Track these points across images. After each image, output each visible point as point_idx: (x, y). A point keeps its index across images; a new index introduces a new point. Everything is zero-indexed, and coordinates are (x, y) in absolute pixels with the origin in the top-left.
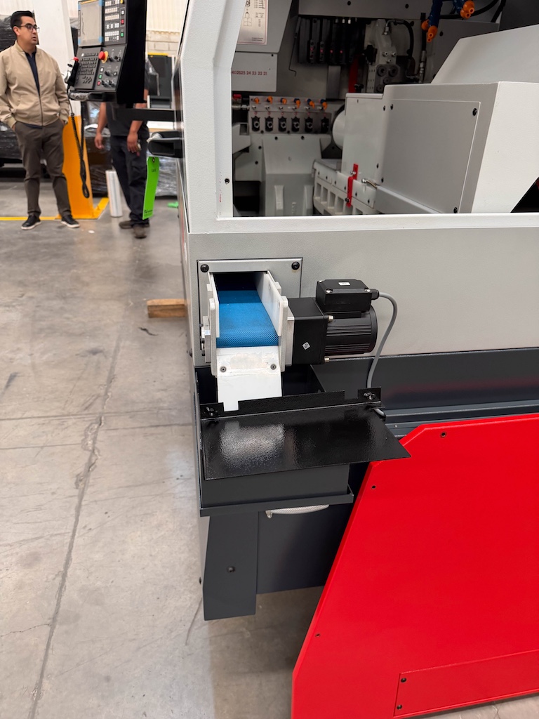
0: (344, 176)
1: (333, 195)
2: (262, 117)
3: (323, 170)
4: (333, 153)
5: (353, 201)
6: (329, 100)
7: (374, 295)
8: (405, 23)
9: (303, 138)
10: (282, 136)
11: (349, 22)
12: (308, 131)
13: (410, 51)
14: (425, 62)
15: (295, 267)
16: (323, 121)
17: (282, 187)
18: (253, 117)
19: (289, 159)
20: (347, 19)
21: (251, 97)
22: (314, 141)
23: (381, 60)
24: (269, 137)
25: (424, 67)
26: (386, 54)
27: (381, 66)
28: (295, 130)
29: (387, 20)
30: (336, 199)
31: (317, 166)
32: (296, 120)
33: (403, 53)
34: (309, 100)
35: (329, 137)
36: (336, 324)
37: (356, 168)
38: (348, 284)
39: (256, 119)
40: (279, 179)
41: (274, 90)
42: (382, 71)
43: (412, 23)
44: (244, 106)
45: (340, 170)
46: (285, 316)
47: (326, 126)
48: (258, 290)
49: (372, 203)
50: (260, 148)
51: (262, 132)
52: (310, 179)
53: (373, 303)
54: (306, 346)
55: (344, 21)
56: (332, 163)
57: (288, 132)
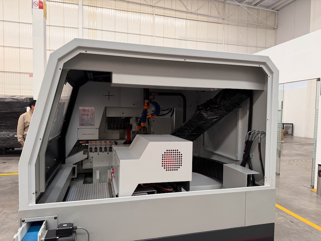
2: (93, 147)
7: (75, 228)
9: (108, 153)
10: (100, 153)
11: (124, 118)
12: (110, 151)
15: (55, 218)
17: (99, 171)
18: (90, 147)
19: (102, 161)
21: (89, 141)
23: (133, 130)
24: (96, 154)
27: (133, 131)
29: (135, 117)
32: (106, 148)
36: (60, 240)
37: (113, 170)
38: (66, 225)
39: (91, 148)
40: (97, 169)
41: (98, 139)
42: (134, 133)
44: (87, 144)
46: (40, 238)
50: (92, 157)
51: (93, 152)
55: (122, 118)
57: (103, 152)
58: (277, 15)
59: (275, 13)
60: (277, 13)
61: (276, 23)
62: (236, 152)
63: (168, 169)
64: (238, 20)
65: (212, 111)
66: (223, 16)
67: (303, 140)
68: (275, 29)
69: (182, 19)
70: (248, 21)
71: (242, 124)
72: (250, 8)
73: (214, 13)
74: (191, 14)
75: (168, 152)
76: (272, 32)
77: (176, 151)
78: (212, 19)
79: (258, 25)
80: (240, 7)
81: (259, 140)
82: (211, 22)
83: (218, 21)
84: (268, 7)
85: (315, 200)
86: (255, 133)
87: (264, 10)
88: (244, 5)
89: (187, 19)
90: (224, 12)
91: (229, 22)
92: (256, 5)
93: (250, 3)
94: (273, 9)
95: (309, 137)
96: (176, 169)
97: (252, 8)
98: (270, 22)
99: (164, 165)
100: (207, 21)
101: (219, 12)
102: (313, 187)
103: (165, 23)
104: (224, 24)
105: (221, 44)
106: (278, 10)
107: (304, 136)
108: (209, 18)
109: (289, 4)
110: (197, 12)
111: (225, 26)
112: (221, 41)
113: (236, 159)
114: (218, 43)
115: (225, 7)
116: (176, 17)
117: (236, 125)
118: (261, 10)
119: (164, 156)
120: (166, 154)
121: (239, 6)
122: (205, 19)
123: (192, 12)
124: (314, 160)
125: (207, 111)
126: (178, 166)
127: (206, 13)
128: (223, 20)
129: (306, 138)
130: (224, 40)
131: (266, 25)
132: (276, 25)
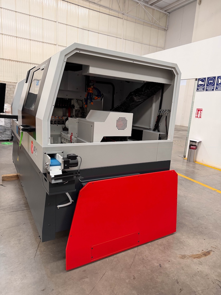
0: (69, 135)
1: (67, 140)
3: (64, 134)
4: (66, 129)
5: (72, 141)
6: (64, 116)
7: (77, 156)
8: (81, 100)
9: (57, 125)
12: (59, 124)
13: (83, 106)
14: (87, 108)
15: (62, 152)
16: (62, 122)
19: (54, 131)
20: (67, 99)
22: (60, 126)
25: (87, 110)
26: (77, 107)
27: (76, 110)
28: (55, 124)
29: (77, 99)
30: (68, 140)
31: (62, 132)
32: (55, 121)
33: (81, 106)
34: (59, 117)
35: (64, 125)
36: (71, 161)
37: (72, 134)
43: (83, 100)
45: (68, 134)
46: (62, 160)
47: (63, 123)
48: (55, 157)
49: (76, 141)
52: (60, 136)
53: (77, 158)
54: (66, 165)
56: (66, 132)
57: (53, 124)
58: (168, 17)
59: (167, 15)
60: (168, 16)
61: (167, 25)
62: (150, 123)
63: (119, 129)
64: (136, 17)
65: (139, 96)
66: (123, 11)
67: (179, 127)
68: (165, 30)
69: (85, 7)
70: (144, 20)
71: (155, 106)
72: (147, 6)
73: (115, 7)
74: (94, 4)
75: (120, 118)
76: (163, 32)
77: (124, 119)
78: (113, 12)
79: (152, 25)
80: (138, 5)
81: (166, 114)
82: (112, 16)
83: (118, 15)
84: (161, 8)
85: (186, 164)
86: (164, 111)
87: (158, 11)
88: (142, 3)
89: (90, 9)
90: (124, 6)
91: (128, 17)
92: (152, 5)
93: (147, 2)
94: (165, 11)
95: (184, 126)
96: (123, 129)
97: (149, 7)
98: (162, 24)
99: (117, 126)
100: (108, 14)
101: (119, 7)
102: (185, 157)
103: (68, 10)
104: (123, 19)
105: (120, 39)
106: (169, 12)
107: (179, 125)
108: (110, 11)
109: (178, 8)
110: (99, 3)
111: (125, 21)
112: (121, 35)
113: (149, 128)
114: (117, 38)
115: (125, 2)
116: (79, 5)
117: (151, 106)
118: (156, 10)
119: (118, 121)
120: (119, 120)
121: (138, 3)
122: (107, 11)
123: (95, 2)
124: (187, 138)
125: (137, 96)
126: (125, 128)
127: (108, 6)
128: (122, 15)
129: (181, 126)
130: (123, 35)
131: (159, 25)
132: (167, 27)
